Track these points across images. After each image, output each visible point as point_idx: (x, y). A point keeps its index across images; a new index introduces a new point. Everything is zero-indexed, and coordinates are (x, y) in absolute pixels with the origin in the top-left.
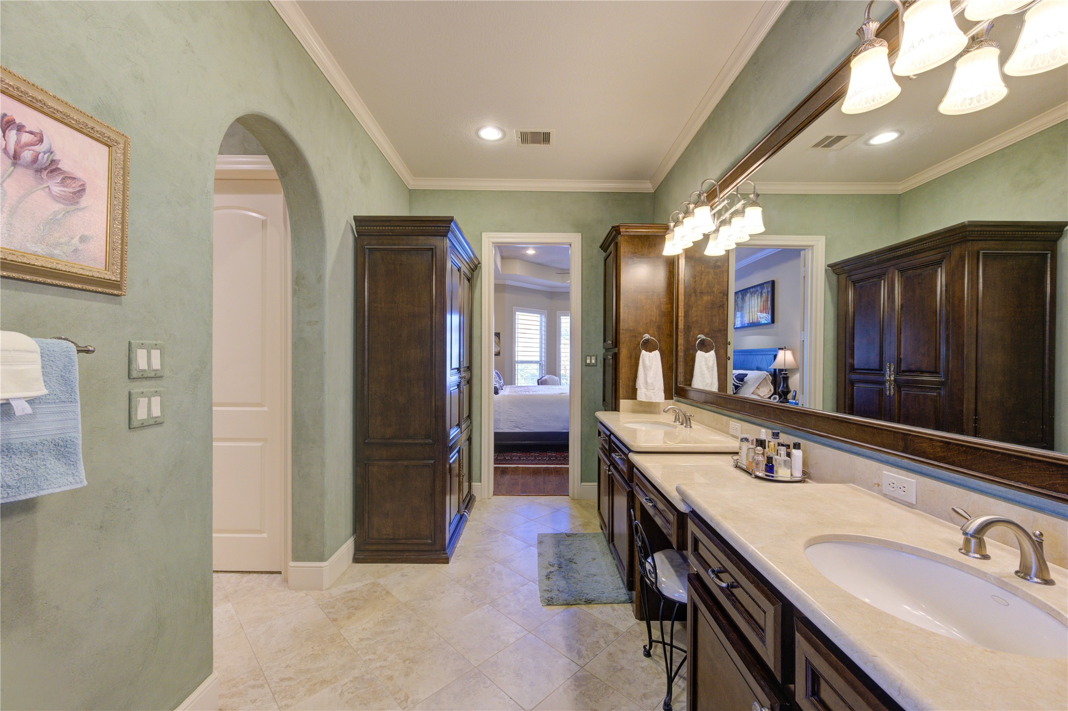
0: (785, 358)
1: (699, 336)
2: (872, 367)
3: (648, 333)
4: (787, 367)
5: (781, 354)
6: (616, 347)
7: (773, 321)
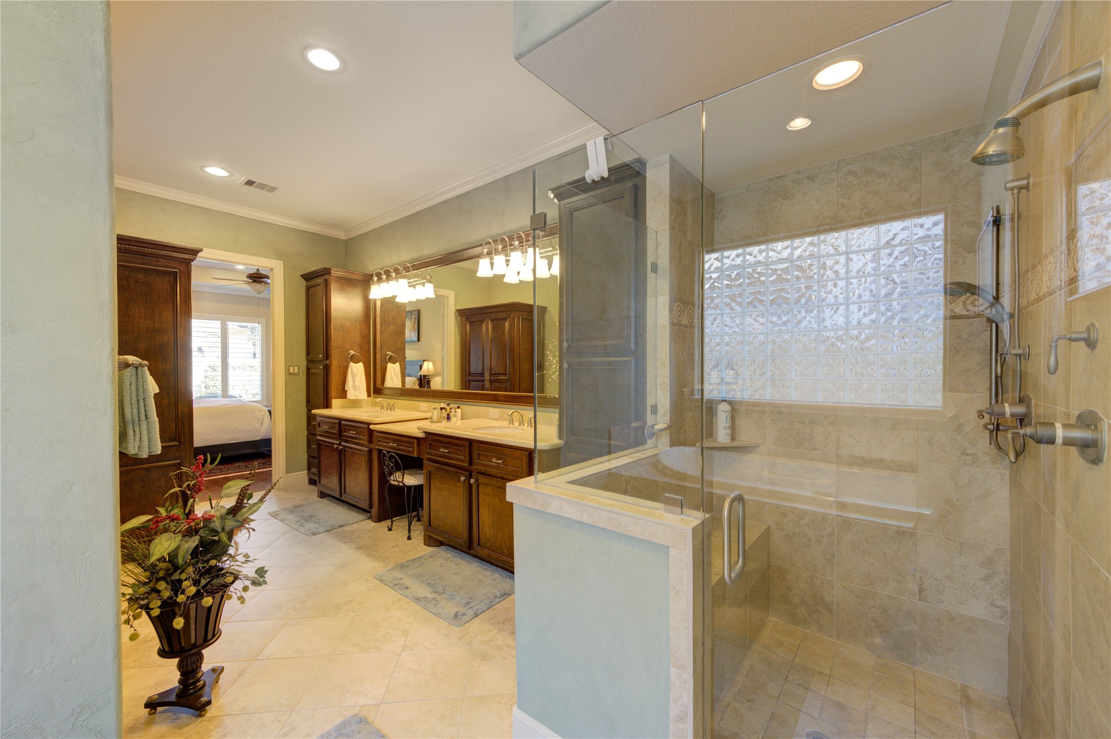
0: (428, 367)
1: (388, 353)
2: (479, 373)
3: (353, 350)
4: (430, 374)
5: (426, 364)
6: (327, 359)
7: (419, 340)
